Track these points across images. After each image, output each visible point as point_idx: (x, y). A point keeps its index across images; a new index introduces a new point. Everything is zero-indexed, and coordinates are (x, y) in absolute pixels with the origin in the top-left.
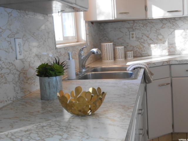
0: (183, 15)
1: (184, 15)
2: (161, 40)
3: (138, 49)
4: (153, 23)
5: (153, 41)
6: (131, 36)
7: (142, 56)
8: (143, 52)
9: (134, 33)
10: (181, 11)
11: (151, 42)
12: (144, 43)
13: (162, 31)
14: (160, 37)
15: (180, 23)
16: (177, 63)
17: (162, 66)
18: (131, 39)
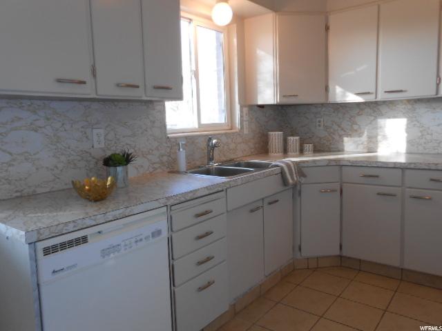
0: (376, 97)
1: (378, 99)
2: (356, 131)
3: (325, 141)
4: (346, 107)
5: (345, 131)
6: (318, 124)
7: (330, 151)
8: (332, 146)
9: (322, 120)
10: (372, 93)
11: (343, 133)
12: (334, 134)
13: (358, 119)
14: (355, 127)
15: (384, 109)
16: (350, 164)
17: (327, 166)
18: (318, 128)
